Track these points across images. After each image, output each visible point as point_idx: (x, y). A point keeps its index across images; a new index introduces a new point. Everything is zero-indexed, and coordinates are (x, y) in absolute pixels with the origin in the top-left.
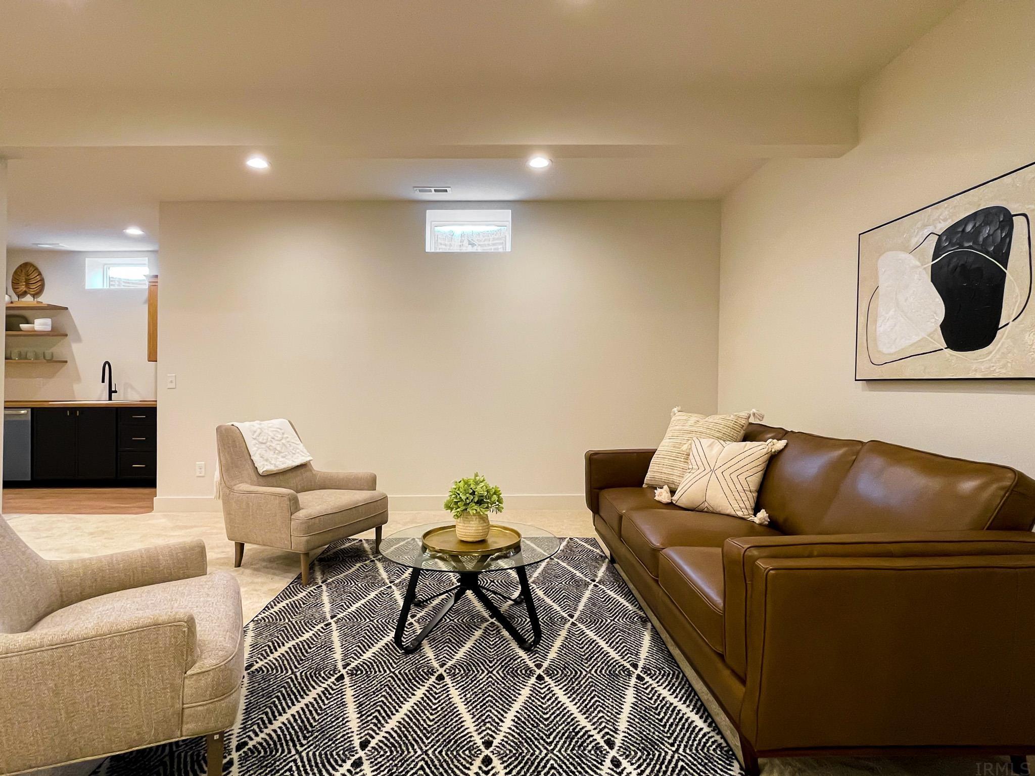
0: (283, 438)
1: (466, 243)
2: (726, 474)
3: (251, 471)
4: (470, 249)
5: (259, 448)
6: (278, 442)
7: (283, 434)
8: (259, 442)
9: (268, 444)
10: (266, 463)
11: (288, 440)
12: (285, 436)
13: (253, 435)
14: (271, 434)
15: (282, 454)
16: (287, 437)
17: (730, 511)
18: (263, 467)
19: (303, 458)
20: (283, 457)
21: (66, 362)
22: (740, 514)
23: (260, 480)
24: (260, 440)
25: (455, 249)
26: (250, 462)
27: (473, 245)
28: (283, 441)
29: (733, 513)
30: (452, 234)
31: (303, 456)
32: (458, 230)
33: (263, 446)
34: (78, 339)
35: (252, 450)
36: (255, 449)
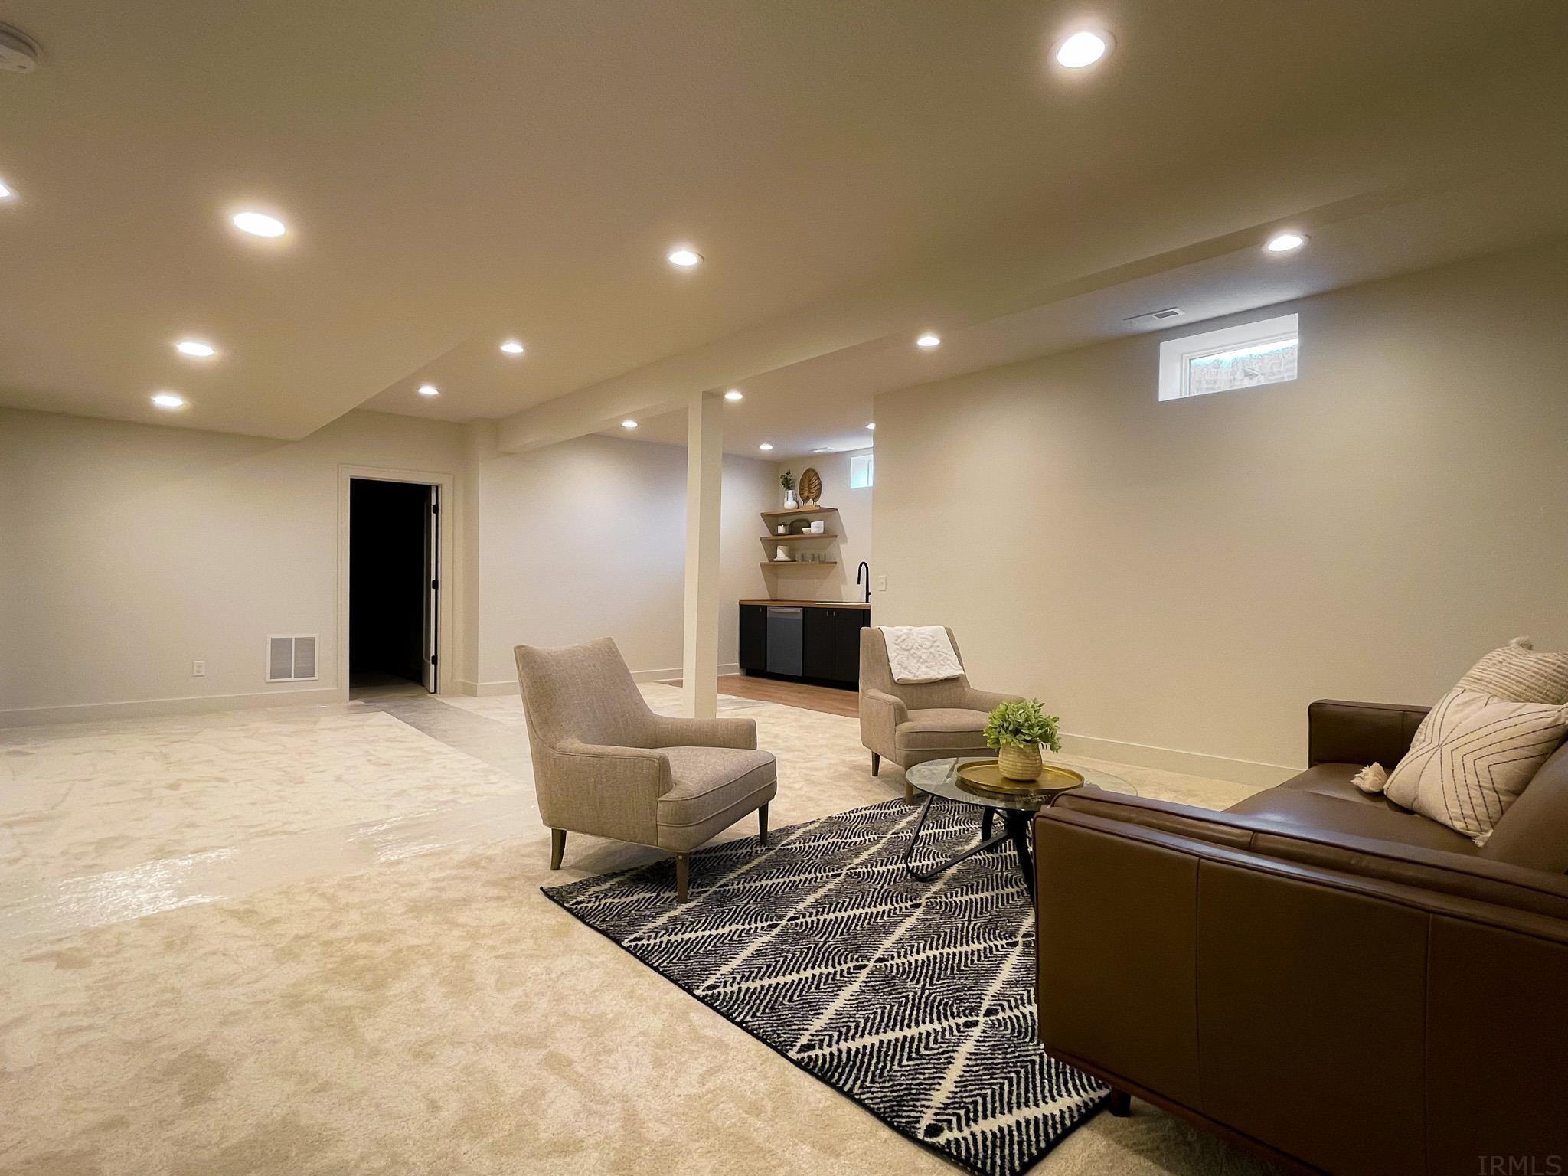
0: (932, 646)
1: (1239, 375)
2: (1458, 755)
3: (887, 677)
4: (1247, 383)
5: (898, 654)
6: (926, 651)
7: (934, 642)
8: (901, 648)
9: (913, 651)
10: (903, 671)
11: (938, 649)
12: (935, 644)
13: (896, 640)
14: (920, 641)
15: (927, 664)
16: (938, 646)
17: (1444, 819)
18: (899, 674)
19: (952, 670)
20: (927, 667)
21: (836, 563)
22: (1459, 825)
23: (895, 688)
24: (903, 646)
25: (1222, 387)
26: (887, 667)
27: (1251, 376)
28: (932, 650)
29: (1449, 823)
30: (1217, 365)
31: (953, 668)
32: (1226, 357)
33: (906, 653)
34: (845, 540)
35: (891, 655)
36: (895, 654)
